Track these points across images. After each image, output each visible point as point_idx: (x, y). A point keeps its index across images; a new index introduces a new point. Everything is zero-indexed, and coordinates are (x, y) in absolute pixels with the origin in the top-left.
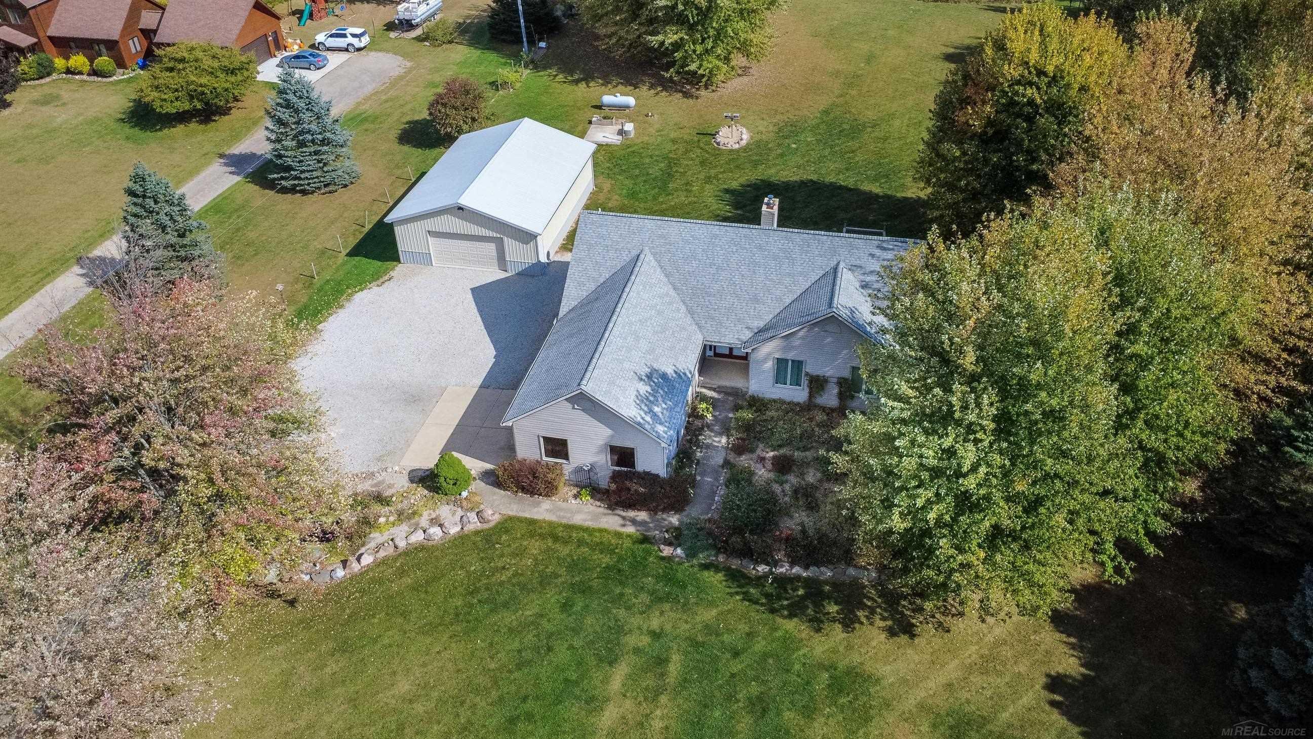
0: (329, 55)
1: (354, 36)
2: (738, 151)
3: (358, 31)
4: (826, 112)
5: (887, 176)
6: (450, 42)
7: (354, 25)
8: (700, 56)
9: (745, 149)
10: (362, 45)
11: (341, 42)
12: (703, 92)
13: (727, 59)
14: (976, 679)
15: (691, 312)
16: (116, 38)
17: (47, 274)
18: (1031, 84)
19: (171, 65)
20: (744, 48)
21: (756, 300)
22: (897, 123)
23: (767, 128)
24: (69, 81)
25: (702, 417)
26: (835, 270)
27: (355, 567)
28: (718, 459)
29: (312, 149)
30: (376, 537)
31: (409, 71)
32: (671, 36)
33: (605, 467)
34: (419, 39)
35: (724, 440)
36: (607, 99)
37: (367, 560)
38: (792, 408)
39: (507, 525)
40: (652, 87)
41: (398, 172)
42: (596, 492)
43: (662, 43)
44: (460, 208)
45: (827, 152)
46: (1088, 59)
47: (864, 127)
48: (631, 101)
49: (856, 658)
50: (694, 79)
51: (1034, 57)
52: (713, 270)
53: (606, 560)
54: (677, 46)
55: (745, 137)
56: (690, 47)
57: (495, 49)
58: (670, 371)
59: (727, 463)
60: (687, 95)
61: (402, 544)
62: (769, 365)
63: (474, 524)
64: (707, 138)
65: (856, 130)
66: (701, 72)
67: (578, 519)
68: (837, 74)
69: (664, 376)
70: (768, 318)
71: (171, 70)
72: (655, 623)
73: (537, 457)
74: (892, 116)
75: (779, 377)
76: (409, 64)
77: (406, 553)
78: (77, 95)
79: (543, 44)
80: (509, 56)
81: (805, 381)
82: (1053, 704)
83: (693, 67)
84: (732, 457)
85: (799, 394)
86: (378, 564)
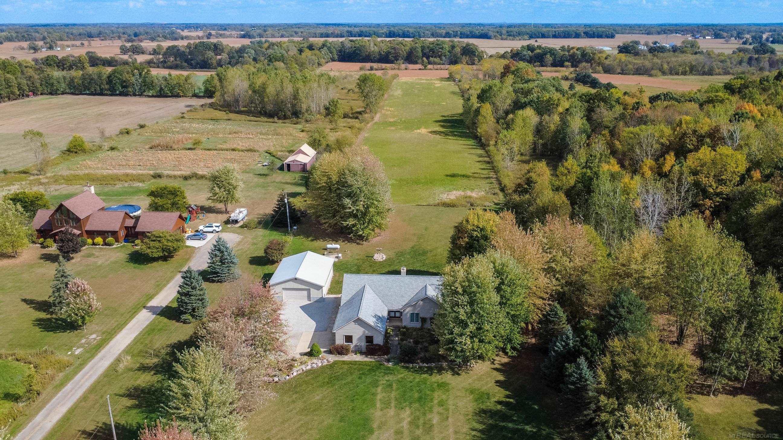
0: (208, 234)
1: (216, 226)
2: (383, 261)
3: (218, 225)
4: (413, 248)
5: (438, 267)
6: (256, 228)
7: (215, 222)
8: (362, 229)
9: (385, 261)
10: (219, 230)
11: (210, 229)
12: (364, 242)
13: (373, 230)
14: (477, 382)
15: (383, 302)
16: (117, 230)
17: (134, 312)
18: (476, 231)
19: (155, 239)
20: (380, 227)
21: (402, 296)
22: (439, 250)
23: (392, 254)
24: (94, 248)
25: (389, 333)
26: (426, 286)
27: (292, 376)
28: (396, 343)
29: (227, 265)
30: (295, 369)
31: (243, 239)
32: (351, 222)
33: (363, 344)
34: (242, 227)
35: (397, 338)
36: (329, 246)
37: (295, 374)
38: (415, 329)
39: (335, 363)
40: (344, 241)
41: (255, 274)
42: (362, 353)
43: (348, 225)
44: (296, 279)
45: (415, 260)
46: (491, 222)
47: (428, 252)
48: (338, 246)
49: (443, 380)
50: (361, 238)
51: (476, 223)
52: (388, 289)
53: (368, 368)
54: (354, 226)
55: (384, 257)
56: (359, 226)
57: (276, 230)
58: (381, 316)
59: (399, 344)
60: (358, 244)
61: (305, 369)
62: (409, 315)
63: (325, 363)
64: (370, 258)
65: (424, 253)
66: (364, 235)
67: (357, 359)
68: (414, 234)
69: (379, 316)
70: (407, 302)
71: (154, 241)
72: (387, 378)
73: (342, 343)
74: (437, 248)
75: (412, 320)
76: (241, 237)
77: (306, 372)
78: (101, 253)
79: (295, 228)
80: (283, 232)
81: (420, 320)
82: (497, 385)
83: (361, 233)
84: (400, 342)
85: (418, 325)
86: (298, 375)
